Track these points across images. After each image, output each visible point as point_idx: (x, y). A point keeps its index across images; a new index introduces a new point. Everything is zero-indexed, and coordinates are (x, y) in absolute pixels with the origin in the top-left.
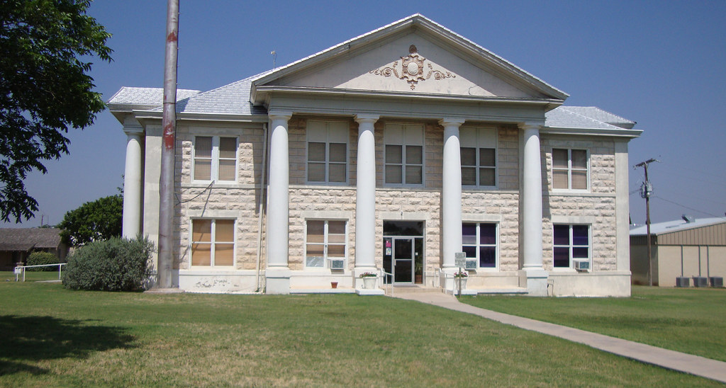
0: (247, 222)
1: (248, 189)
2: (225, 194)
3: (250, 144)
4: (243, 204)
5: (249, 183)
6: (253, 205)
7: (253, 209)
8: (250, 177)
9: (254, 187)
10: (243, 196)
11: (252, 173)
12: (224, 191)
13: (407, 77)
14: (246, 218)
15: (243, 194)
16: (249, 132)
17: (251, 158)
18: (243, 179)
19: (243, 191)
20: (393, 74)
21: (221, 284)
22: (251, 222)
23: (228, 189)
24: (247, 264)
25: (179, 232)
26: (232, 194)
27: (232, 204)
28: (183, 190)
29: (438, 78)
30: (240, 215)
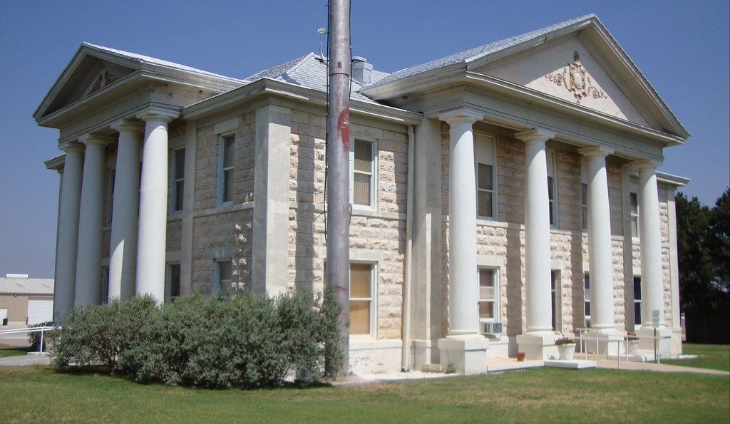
0: (389, 268)
1: (390, 220)
2: (364, 225)
3: (392, 154)
4: (385, 241)
5: (391, 210)
6: (396, 244)
7: (395, 250)
8: (391, 202)
9: (398, 218)
10: (384, 230)
11: (393, 196)
12: (364, 220)
13: (574, 91)
14: (388, 262)
15: (385, 227)
16: (390, 136)
17: (392, 175)
18: (384, 204)
19: (385, 223)
20: (563, 83)
21: (364, 362)
22: (394, 269)
23: (368, 217)
24: (390, 331)
25: (311, 282)
26: (373, 226)
27: (373, 241)
28: (317, 215)
29: (595, 97)
30: (382, 258)
